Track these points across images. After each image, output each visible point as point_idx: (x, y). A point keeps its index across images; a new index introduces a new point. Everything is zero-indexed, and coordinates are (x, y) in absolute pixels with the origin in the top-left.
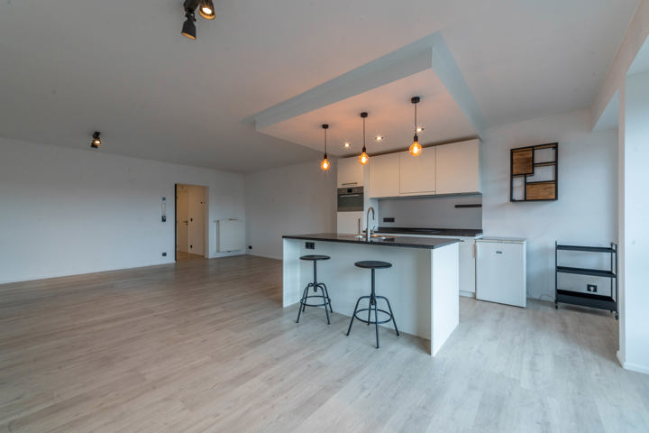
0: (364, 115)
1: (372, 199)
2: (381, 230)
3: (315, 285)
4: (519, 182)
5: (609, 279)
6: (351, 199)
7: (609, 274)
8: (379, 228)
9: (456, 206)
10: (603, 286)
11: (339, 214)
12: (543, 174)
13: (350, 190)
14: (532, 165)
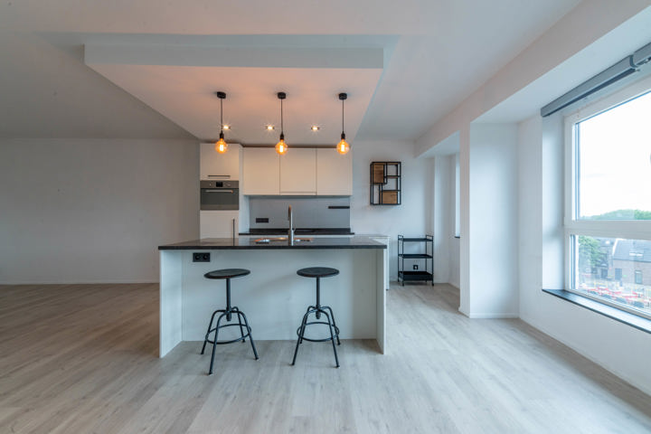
0: (282, 96)
1: (246, 196)
2: (253, 232)
3: (228, 312)
4: (376, 188)
5: (424, 259)
6: (220, 194)
7: (425, 256)
8: (251, 230)
9: (330, 207)
10: (422, 265)
11: (202, 212)
12: (391, 184)
13: (219, 184)
14: (385, 177)
